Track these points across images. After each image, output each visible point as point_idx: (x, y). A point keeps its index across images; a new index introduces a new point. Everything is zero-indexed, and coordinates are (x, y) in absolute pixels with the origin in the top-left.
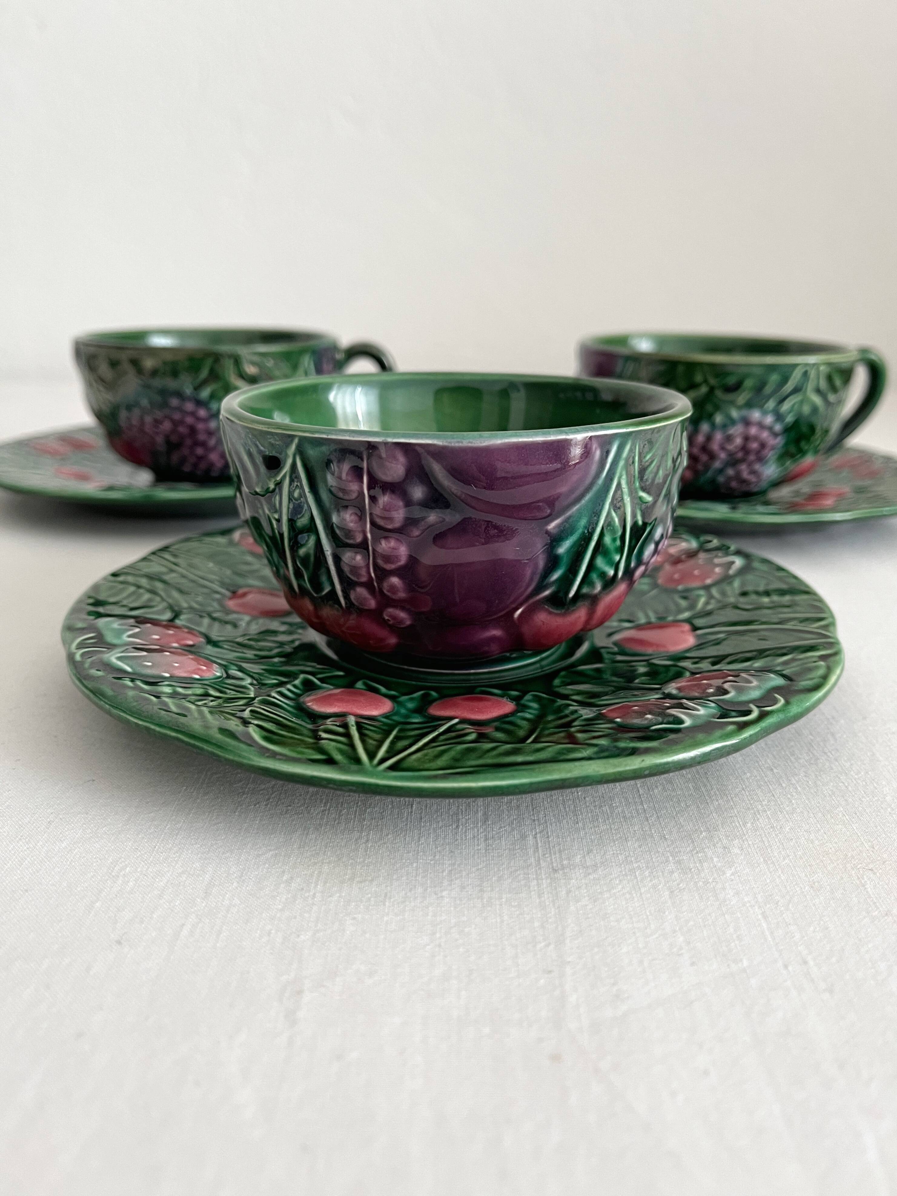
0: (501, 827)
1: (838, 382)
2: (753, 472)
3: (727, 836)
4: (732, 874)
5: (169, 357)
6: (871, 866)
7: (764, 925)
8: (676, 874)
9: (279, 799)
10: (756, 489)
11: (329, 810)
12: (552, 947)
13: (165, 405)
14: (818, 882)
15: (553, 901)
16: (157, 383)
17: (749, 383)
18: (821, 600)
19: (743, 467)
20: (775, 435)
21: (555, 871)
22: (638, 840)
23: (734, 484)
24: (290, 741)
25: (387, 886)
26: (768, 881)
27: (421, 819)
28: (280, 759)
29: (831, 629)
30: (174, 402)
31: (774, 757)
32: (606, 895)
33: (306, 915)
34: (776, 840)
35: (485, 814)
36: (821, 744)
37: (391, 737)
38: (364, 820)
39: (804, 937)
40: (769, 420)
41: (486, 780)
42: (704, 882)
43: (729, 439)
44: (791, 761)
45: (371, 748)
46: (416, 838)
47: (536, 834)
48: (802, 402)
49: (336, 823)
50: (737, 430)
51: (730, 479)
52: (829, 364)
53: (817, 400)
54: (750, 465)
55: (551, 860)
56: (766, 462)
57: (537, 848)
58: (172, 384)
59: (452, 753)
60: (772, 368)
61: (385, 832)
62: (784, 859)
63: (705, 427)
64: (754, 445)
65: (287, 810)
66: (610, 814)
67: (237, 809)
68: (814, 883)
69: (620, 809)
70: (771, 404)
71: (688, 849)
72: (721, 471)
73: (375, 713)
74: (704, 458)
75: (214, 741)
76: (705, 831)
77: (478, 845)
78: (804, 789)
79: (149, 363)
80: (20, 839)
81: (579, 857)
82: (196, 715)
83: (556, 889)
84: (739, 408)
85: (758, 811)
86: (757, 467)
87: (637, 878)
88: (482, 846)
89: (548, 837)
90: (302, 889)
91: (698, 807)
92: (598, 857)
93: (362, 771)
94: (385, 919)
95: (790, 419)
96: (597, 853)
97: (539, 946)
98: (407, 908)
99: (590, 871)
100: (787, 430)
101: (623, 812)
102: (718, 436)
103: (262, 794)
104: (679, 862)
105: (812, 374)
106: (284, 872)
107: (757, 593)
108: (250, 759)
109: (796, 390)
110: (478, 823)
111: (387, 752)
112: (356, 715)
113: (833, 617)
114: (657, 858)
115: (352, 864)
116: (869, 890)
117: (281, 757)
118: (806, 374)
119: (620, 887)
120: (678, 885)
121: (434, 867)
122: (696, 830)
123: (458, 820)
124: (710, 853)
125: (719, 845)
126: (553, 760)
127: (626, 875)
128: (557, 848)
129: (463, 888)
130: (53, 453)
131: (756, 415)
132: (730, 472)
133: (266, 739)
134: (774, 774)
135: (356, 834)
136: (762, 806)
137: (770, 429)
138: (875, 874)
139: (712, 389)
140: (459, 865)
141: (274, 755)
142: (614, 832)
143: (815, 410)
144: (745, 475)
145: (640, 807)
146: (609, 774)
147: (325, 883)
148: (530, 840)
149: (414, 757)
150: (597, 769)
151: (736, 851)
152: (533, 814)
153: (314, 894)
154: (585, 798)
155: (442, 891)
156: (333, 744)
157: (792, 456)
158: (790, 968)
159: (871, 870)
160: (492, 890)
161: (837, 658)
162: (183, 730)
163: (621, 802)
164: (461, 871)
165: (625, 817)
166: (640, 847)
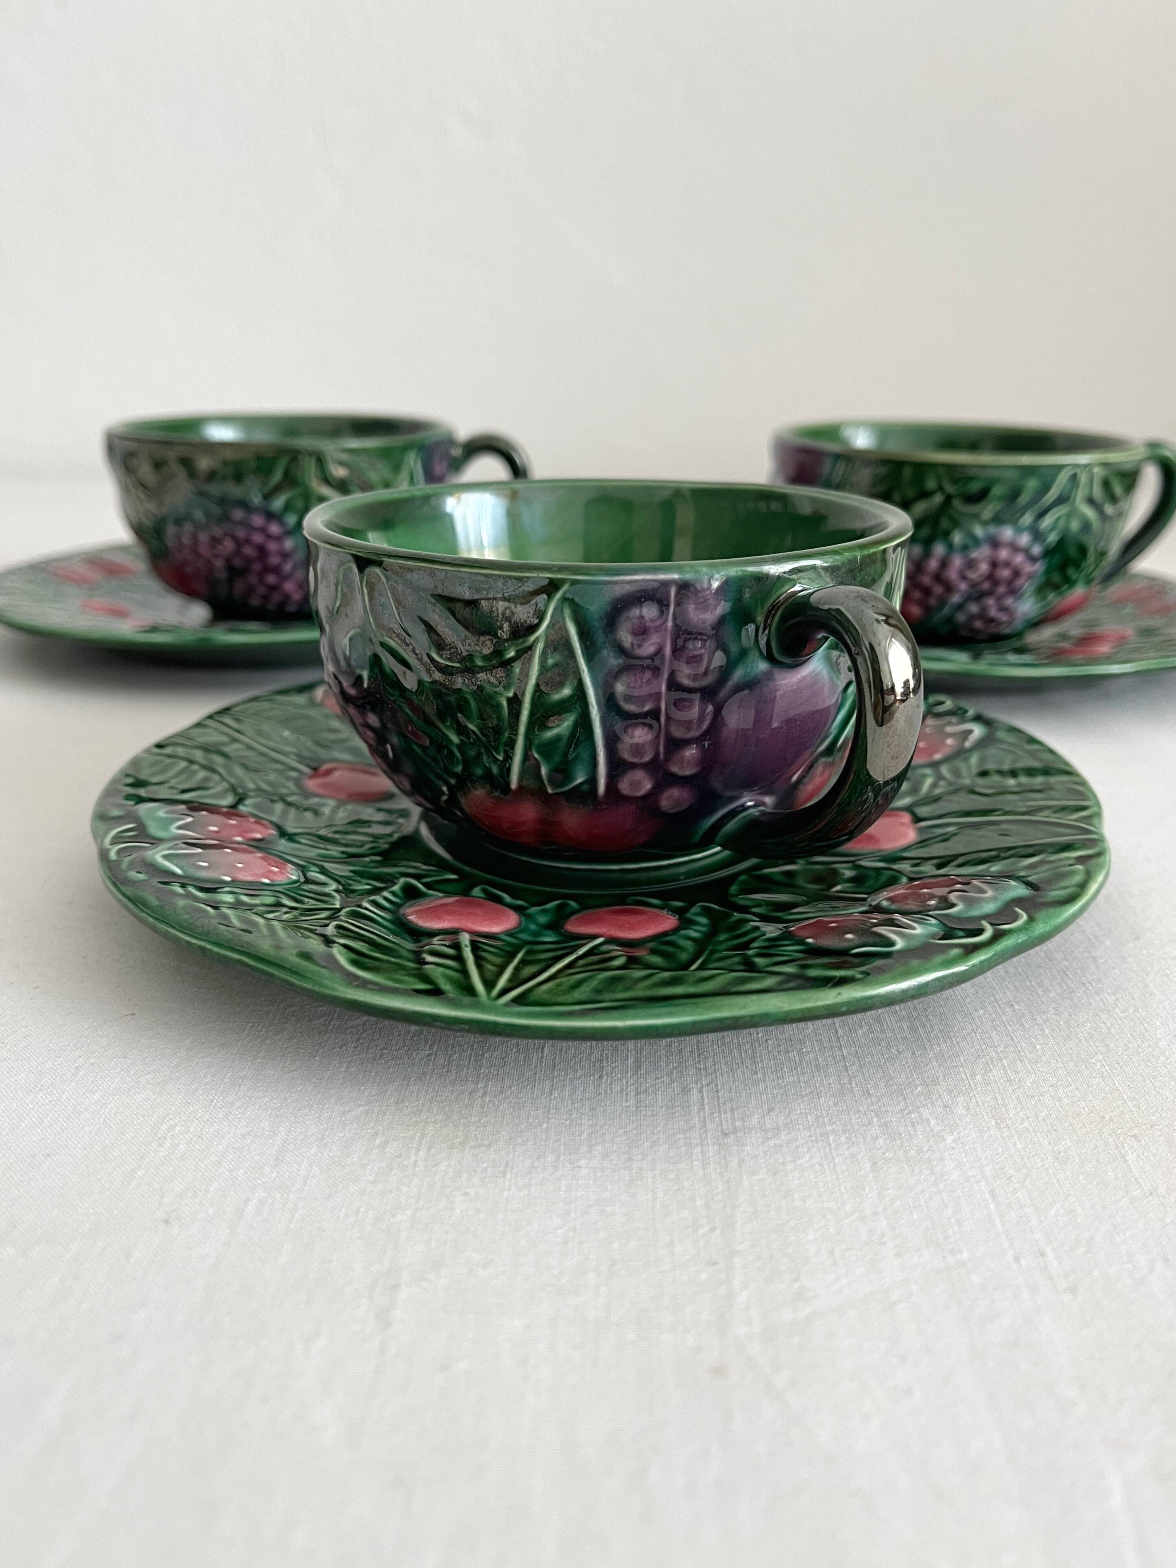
0: (657, 1078)
1: (1118, 490)
2: (1004, 609)
3: (950, 1092)
4: (954, 1141)
5: (229, 455)
6: (1135, 1131)
7: (992, 1206)
8: (881, 1141)
9: (373, 1040)
10: (1007, 631)
11: (436, 1054)
12: (718, 1232)
13: (226, 518)
14: (1065, 1152)
15: (721, 1174)
16: (215, 489)
17: (997, 491)
18: (1083, 783)
19: (991, 601)
20: (1033, 559)
21: (725, 1135)
22: (834, 1095)
23: (978, 624)
24: (385, 966)
25: (508, 1153)
26: (1000, 1150)
27: (555, 1066)
28: (371, 990)
29: (1095, 821)
30: (238, 514)
31: (1016, 987)
32: (790, 1167)
33: (405, 1189)
34: (1014, 1098)
35: (637, 1060)
36: (1079, 971)
37: (516, 961)
38: (481, 1067)
39: (1042, 1222)
40: (1024, 539)
41: (635, 1017)
42: (916, 1151)
43: (971, 564)
44: (1038, 994)
45: (489, 976)
46: (547, 1090)
47: (702, 1087)
48: (1069, 516)
49: (445, 1070)
50: (982, 553)
51: (972, 617)
52: (1105, 465)
53: (1089, 513)
54: (1000, 598)
55: (721, 1120)
56: (1022, 595)
57: (703, 1105)
58: (234, 491)
59: (594, 983)
60: (1029, 471)
61: (507, 1082)
62: (1022, 1122)
63: (939, 549)
64: (1005, 573)
65: (382, 1055)
66: (798, 1062)
67: (317, 1052)
68: (1059, 1153)
69: (812, 1056)
70: (1027, 519)
71: (898, 1108)
72: (960, 607)
73: (496, 929)
74: (938, 590)
75: (288, 966)
76: (921, 1085)
77: (627, 1101)
78: (1053, 1030)
79: (204, 464)
80: (41, 1090)
81: (756, 1117)
82: (265, 931)
83: (725, 1157)
84: (985, 523)
85: (991, 1059)
86: (1009, 601)
87: (830, 1144)
88: (632, 1102)
89: (717, 1091)
90: (400, 1156)
91: (913, 1053)
92: (782, 1118)
93: (478, 1006)
94: (506, 1194)
95: (1052, 538)
96: (780, 1112)
97: (701, 1232)
98: (533, 1181)
99: (770, 1135)
100: (1048, 553)
101: (816, 1059)
102: (957, 561)
103: (351, 1032)
104: (885, 1125)
105: (1083, 478)
106: (377, 1134)
107: (1000, 772)
108: (333, 989)
109: (1061, 500)
110: (627, 1073)
111: (510, 980)
112: (471, 932)
113: (1098, 804)
114: (858, 1118)
115: (464, 1124)
116: (1130, 1162)
117: (374, 987)
118: (1074, 477)
119: (808, 1156)
120: (884, 1154)
121: (570, 1128)
122: (910, 1083)
123: (602, 1069)
124: (926, 1113)
125: (938, 1103)
126: (722, 993)
127: (817, 1141)
128: (728, 1106)
129: (605, 1156)
130: (80, 581)
131: (1007, 533)
132: (974, 608)
133: (354, 963)
134: (1014, 1010)
135: (470, 1086)
136: (997, 1052)
137: (1026, 551)
138: (1139, 1141)
139: (949, 498)
140: (602, 1127)
141: (364, 984)
142: (803, 1085)
143: (1086, 526)
144: (993, 612)
145: (838, 1053)
146: (795, 1012)
147: (429, 1148)
148: (695, 1095)
149: (545, 987)
150: (780, 1004)
151: (960, 1110)
152: (699, 1062)
153: (415, 1162)
154: (766, 1041)
155: (579, 1160)
156: (441, 970)
157: (1056, 587)
158: (1023, 1262)
159: (1135, 1136)
160: (643, 1159)
161: (1101, 859)
162: (249, 951)
163: (813, 1047)
164: (604, 1134)
165: (817, 1066)
166: (836, 1105)
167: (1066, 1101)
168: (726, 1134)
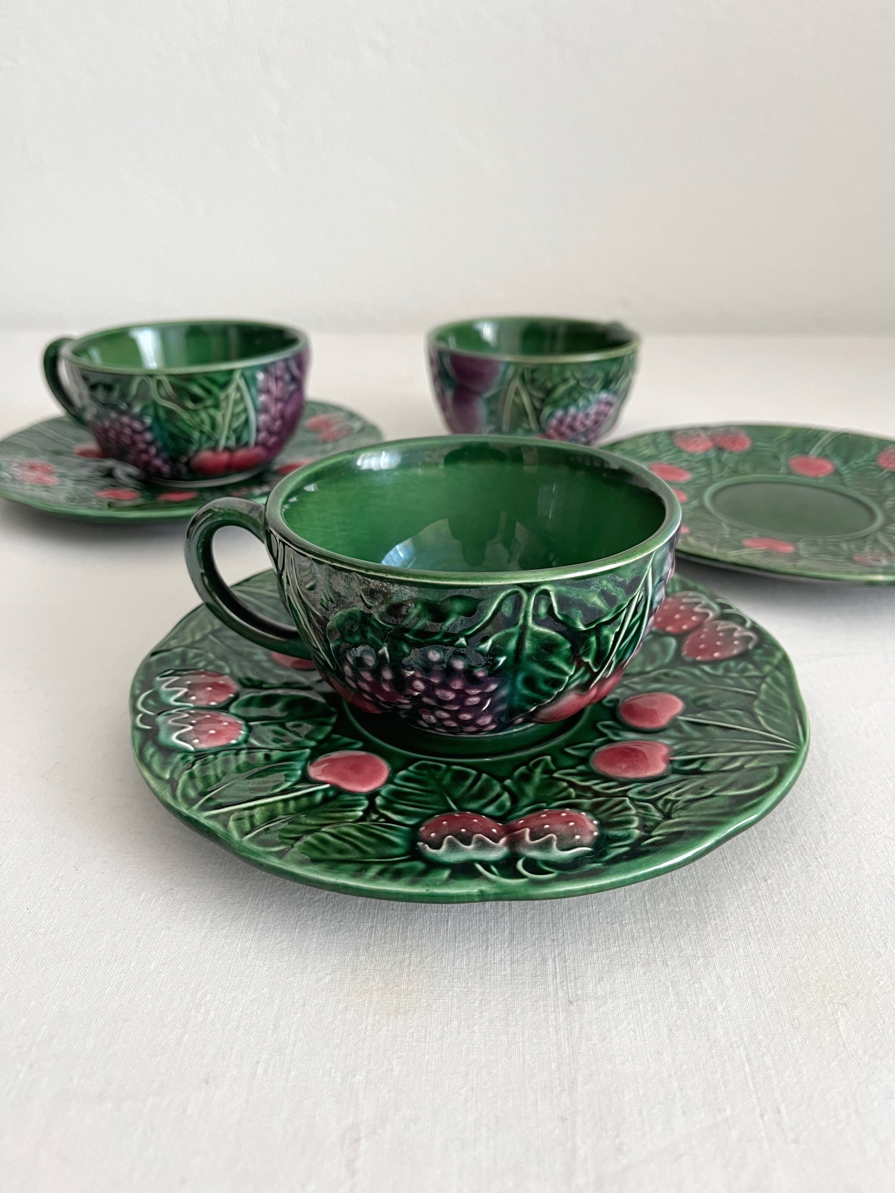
0: (525, 949)
7: (747, 1069)
9: (333, 913)
22: (643, 965)
27: (456, 938)
32: (613, 1033)
34: (765, 969)
35: (511, 933)
44: (784, 868)
49: (382, 941)
55: (567, 989)
57: (556, 974)
65: (340, 926)
66: (619, 933)
68: (794, 1020)
81: (591, 986)
87: (640, 1012)
89: (565, 961)
96: (607, 981)
97: (555, 1092)
99: (600, 1003)
101: (632, 931)
110: (504, 943)
116: (841, 1028)
127: (632, 1008)
138: (848, 1008)
145: (646, 925)
152: (553, 933)
154: (598, 912)
158: (766, 1118)
159: (845, 1004)
163: (630, 919)
164: (490, 1001)
165: (633, 938)
166: (645, 974)
167: (800, 971)
168: (571, 1002)
